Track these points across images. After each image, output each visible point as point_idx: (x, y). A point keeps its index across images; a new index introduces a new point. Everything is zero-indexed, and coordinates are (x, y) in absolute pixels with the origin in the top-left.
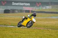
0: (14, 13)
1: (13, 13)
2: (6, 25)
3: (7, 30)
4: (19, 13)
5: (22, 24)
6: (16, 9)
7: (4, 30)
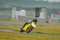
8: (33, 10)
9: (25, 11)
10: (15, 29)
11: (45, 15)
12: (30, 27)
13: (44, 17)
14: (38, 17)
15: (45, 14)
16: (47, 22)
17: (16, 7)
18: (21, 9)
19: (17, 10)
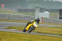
9: (48, 12)
10: (38, 31)
12: (32, 27)
17: (39, 9)
18: (44, 10)
19: (40, 12)
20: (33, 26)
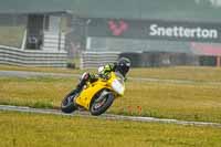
0: (158, 66)
1: (152, 66)
2: (126, 114)
3: (127, 134)
4: (177, 67)
5: (77, 101)
6: (164, 53)
7: (117, 133)
8: (19, 23)
11: (63, 42)
12: (105, 93)
13: (59, 48)
14: (39, 49)
15: (63, 37)
16: (71, 66)
20: (108, 90)
